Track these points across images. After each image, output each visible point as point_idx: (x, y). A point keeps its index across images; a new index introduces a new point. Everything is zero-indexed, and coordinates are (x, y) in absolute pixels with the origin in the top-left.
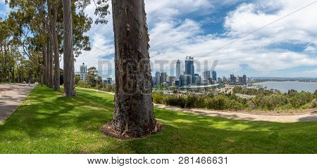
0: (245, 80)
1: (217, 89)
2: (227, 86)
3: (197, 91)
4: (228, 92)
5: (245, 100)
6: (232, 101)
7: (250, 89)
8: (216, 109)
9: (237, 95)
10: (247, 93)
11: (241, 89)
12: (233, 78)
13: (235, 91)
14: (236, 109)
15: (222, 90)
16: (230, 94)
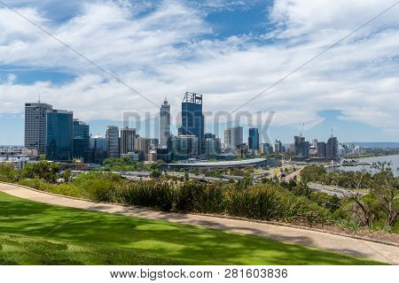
0: (335, 149)
1: (260, 171)
2: (286, 164)
3: (211, 174)
4: (287, 179)
5: (335, 199)
6: (299, 199)
7: (350, 174)
8: (250, 217)
9: (311, 185)
10: (341, 184)
11: (323, 171)
12: (301, 144)
13: (306, 176)
14: (311, 221)
15: (274, 172)
16: (293, 183)
